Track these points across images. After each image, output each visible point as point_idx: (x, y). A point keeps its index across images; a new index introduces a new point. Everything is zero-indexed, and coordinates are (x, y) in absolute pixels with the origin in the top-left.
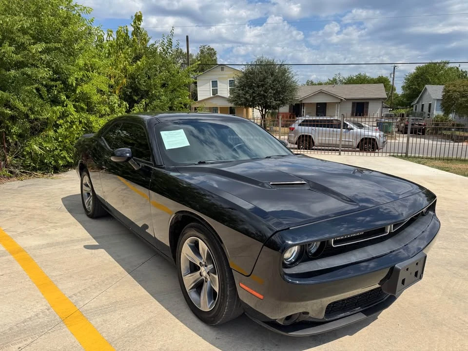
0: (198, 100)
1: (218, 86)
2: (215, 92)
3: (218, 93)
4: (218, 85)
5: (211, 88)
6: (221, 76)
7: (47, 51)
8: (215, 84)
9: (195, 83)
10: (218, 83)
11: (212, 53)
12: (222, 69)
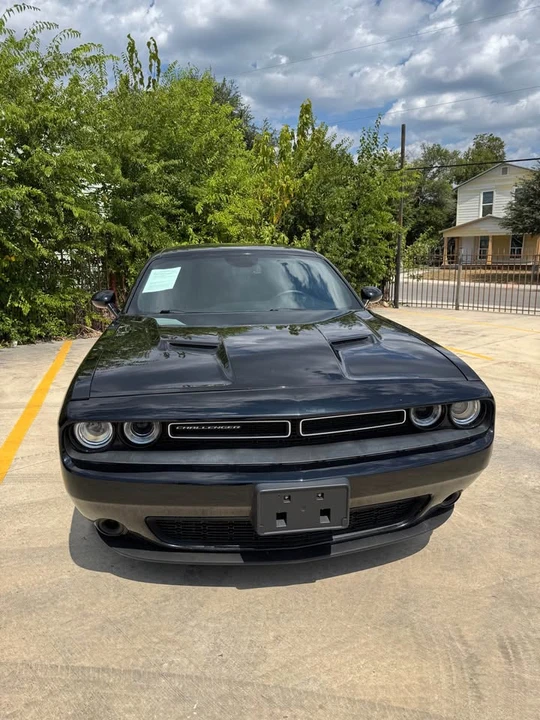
0: (457, 224)
1: (495, 200)
2: (487, 210)
3: (493, 212)
4: (494, 198)
5: (482, 205)
6: (501, 184)
7: (167, 170)
8: (488, 197)
9: (455, 197)
10: (495, 194)
11: (495, 145)
12: (505, 171)
